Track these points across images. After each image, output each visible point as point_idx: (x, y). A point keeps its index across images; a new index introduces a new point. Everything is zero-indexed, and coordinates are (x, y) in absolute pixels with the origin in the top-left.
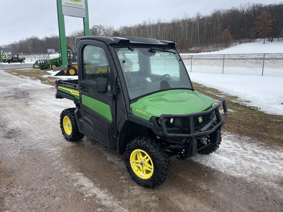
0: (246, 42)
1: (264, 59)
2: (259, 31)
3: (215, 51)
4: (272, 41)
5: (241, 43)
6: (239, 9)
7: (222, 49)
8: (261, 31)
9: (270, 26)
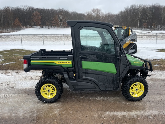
0: (29, 27)
1: (43, 37)
2: (35, 22)
3: (12, 32)
4: (42, 28)
5: (27, 28)
6: (21, 8)
7: (17, 31)
8: (37, 22)
9: (41, 20)
